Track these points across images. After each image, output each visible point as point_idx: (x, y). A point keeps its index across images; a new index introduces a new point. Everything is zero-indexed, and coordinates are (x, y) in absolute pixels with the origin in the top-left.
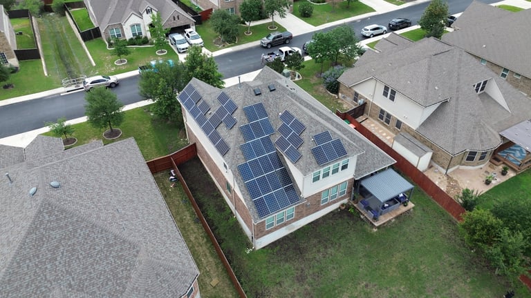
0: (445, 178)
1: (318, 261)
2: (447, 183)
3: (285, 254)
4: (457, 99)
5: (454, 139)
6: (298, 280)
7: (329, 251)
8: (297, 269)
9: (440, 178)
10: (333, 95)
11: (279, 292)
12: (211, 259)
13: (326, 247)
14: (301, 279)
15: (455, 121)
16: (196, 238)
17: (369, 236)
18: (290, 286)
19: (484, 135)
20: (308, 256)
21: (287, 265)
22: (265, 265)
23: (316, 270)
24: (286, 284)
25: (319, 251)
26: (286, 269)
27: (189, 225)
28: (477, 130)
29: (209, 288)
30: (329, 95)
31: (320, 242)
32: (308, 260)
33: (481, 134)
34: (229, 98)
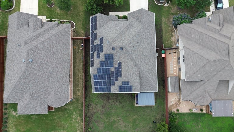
0: (178, 99)
1: (111, 104)
2: (176, 102)
3: (103, 97)
4: (204, 83)
5: (188, 96)
6: (102, 106)
7: (117, 103)
8: (104, 103)
9: (176, 98)
10: (174, 28)
11: (95, 107)
12: (82, 86)
13: (117, 102)
14: (103, 107)
15: (195, 90)
16: (80, 75)
17: (133, 105)
18: (99, 107)
19: (202, 100)
20: (110, 101)
21: (102, 101)
22: (96, 97)
23: (109, 107)
24: (98, 106)
25: (114, 102)
26: (101, 102)
27: (80, 69)
28: (200, 98)
29: (77, 95)
30: (172, 26)
31: (116, 99)
32: (109, 102)
33: (201, 99)
34: (103, 44)
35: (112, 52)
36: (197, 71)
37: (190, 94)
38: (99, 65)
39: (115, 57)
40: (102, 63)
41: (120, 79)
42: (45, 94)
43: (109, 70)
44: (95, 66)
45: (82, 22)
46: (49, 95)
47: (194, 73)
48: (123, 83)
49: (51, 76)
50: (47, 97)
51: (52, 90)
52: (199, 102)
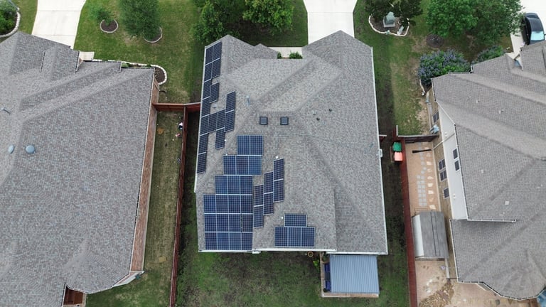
0: (445, 281)
1: (252, 292)
2: (440, 288)
3: (230, 269)
4: (522, 229)
5: (477, 267)
6: (226, 298)
7: (269, 289)
8: (231, 289)
9: (438, 278)
10: (422, 87)
11: (205, 298)
12: (171, 235)
13: (268, 284)
14: (229, 299)
15: (496, 251)
16: (169, 206)
17: (314, 296)
18: (217, 299)
19: (518, 282)
20: (249, 283)
21: (225, 280)
22: (208, 268)
23: (246, 299)
24: (215, 296)
25: (259, 283)
26: (222, 283)
27: (171, 189)
28: (514, 273)
29: (156, 261)
30: (418, 84)
31: (266, 275)
32: (246, 286)
33: (515, 279)
34: (235, 108)
35: (260, 130)
36: (501, 191)
37: (484, 260)
38: (221, 168)
39: (266, 146)
40: (228, 162)
41: (279, 207)
42: (61, 249)
43: (247, 183)
44: (209, 169)
45: (184, 69)
46: (71, 255)
47: (493, 198)
48: (290, 219)
49: (83, 198)
50: (66, 261)
51: (82, 239)
52: (509, 286)
